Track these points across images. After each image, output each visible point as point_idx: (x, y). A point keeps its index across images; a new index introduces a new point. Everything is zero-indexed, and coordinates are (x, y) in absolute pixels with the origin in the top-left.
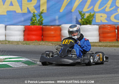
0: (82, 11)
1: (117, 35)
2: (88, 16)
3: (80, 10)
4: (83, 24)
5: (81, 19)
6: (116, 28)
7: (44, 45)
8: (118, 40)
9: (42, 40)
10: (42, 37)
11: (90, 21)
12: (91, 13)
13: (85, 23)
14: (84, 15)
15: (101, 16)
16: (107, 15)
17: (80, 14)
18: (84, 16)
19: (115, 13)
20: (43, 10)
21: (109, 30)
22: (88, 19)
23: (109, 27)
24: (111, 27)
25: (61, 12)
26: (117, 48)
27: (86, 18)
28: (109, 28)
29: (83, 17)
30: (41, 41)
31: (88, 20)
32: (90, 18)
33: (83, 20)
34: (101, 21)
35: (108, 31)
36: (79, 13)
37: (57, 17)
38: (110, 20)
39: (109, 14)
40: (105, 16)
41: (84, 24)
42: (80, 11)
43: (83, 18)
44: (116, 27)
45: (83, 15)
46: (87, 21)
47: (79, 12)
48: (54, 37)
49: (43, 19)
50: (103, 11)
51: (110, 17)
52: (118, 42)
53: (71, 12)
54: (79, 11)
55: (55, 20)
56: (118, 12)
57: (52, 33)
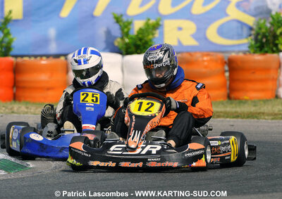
0: (122, 15)
1: (228, 83)
2: (141, 29)
3: (118, 11)
4: (128, 53)
5: (122, 38)
6: (225, 63)
7: (27, 113)
8: (232, 96)
9: (15, 98)
10: (15, 89)
11: (146, 43)
12: (149, 20)
13: (133, 49)
14: (131, 27)
15: (180, 29)
16: (196, 23)
17: (118, 22)
18: (129, 29)
19: (219, 18)
20: (10, 12)
21: (206, 67)
22: (140, 36)
23: (205, 58)
24: (211, 60)
25: (63, 18)
26: (235, 119)
27: (135, 33)
28: (206, 63)
29: (126, 30)
30: (13, 102)
31: (141, 40)
32: (146, 34)
33: (127, 40)
34: (179, 42)
35: (204, 70)
36: (115, 20)
37: (52, 32)
38: (206, 39)
39: (203, 22)
40: (190, 27)
41: (130, 50)
42: (116, 15)
43: (127, 34)
44: (226, 60)
45: (126, 27)
46: (139, 43)
47: (115, 18)
48: (48, 89)
49: (11, 37)
50: (186, 14)
51: (206, 29)
52: (231, 103)
53: (93, 17)
54: (113, 14)
55: (46, 41)
56: (227, 15)
57: (44, 77)
